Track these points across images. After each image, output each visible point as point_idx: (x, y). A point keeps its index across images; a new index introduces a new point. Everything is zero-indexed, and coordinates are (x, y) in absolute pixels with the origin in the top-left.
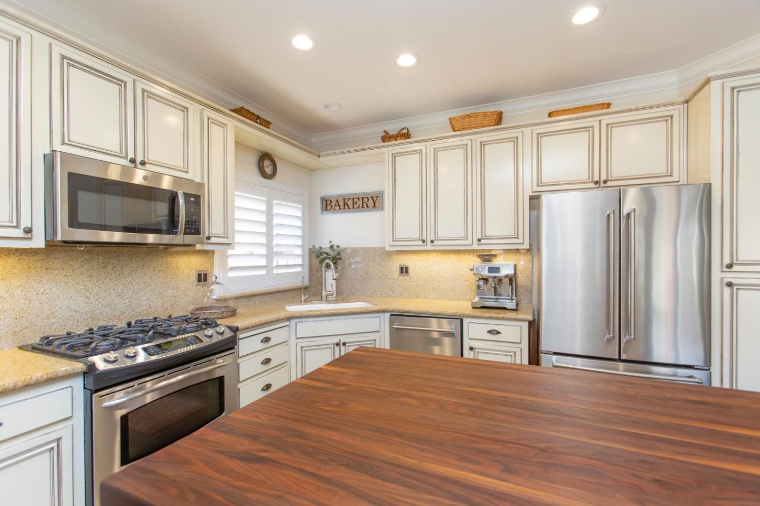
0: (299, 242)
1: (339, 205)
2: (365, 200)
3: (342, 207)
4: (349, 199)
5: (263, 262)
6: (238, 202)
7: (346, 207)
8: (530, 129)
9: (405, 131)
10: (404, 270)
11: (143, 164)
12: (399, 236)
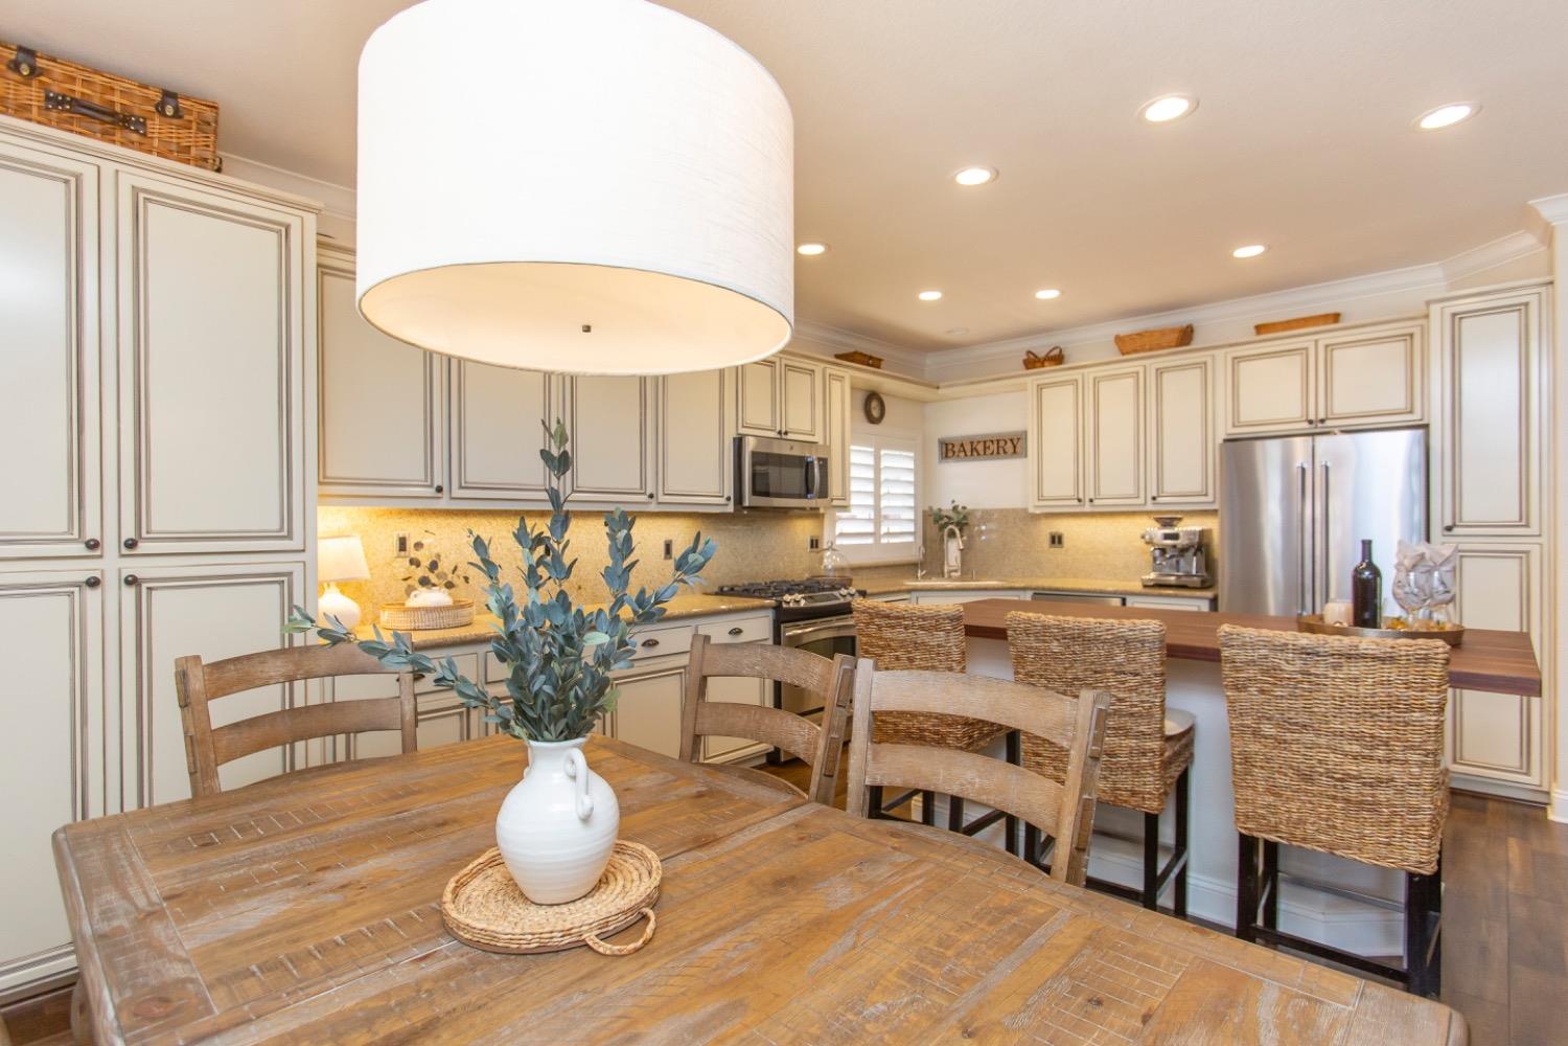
0: (911, 503)
1: (964, 451)
2: (1002, 443)
3: (969, 453)
4: (979, 442)
5: (870, 528)
7: (975, 453)
8: (1223, 351)
9: (1056, 352)
10: (1056, 540)
11: (786, 433)
12: (1047, 493)
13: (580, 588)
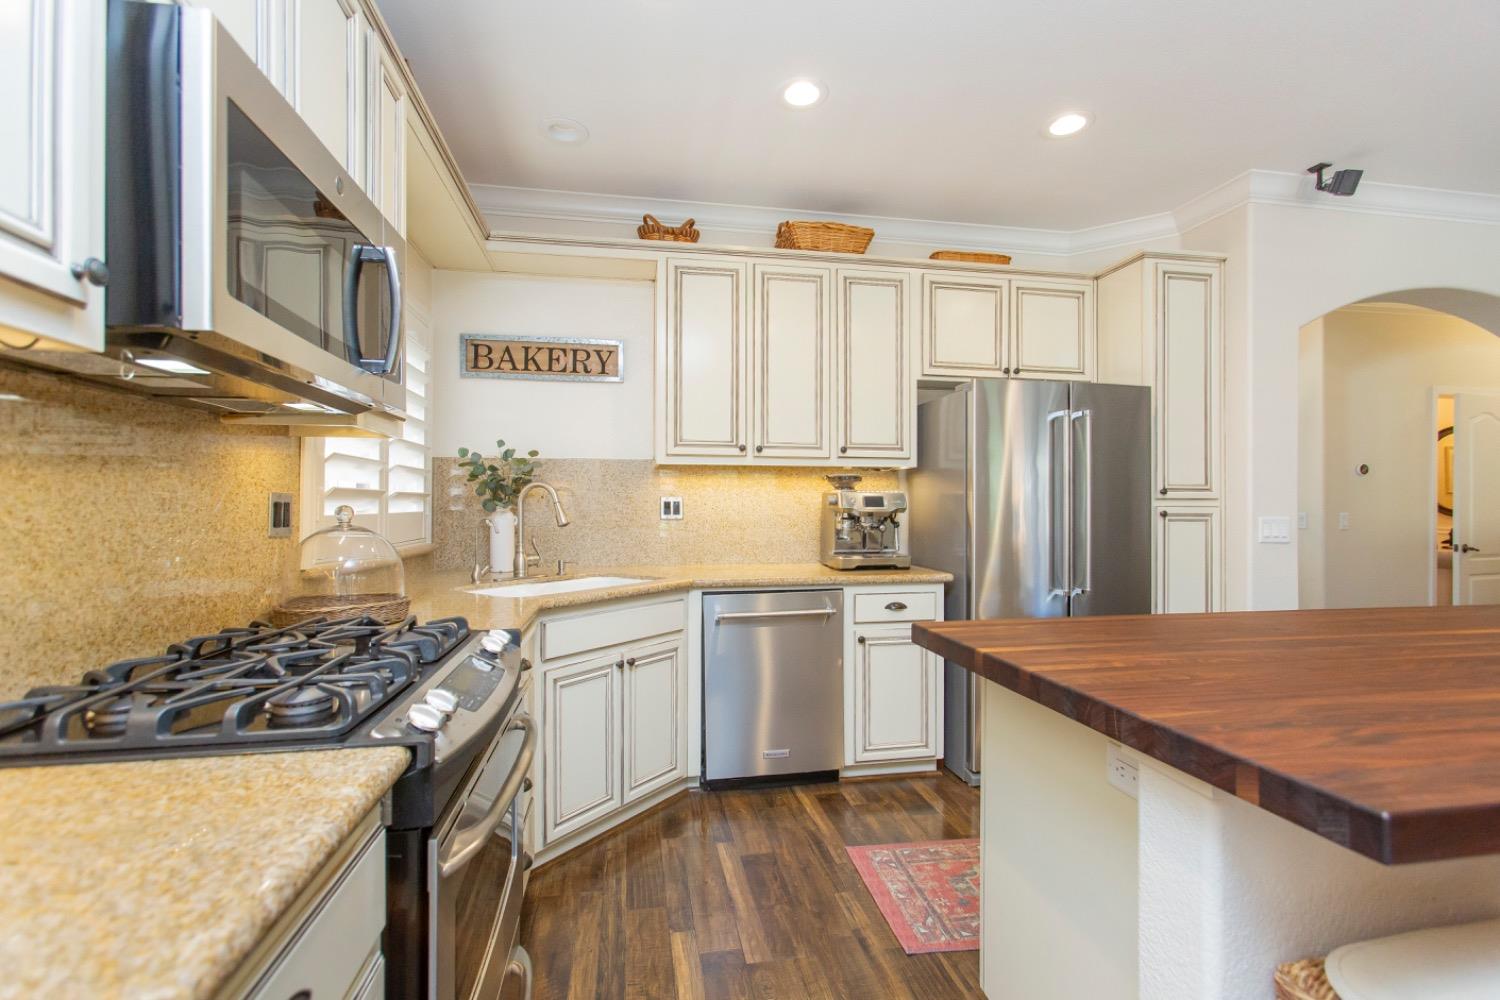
1: (512, 360)
2: (581, 356)
4: (539, 349)
5: (375, 481)
8: (917, 272)
10: (671, 508)
12: (689, 435)
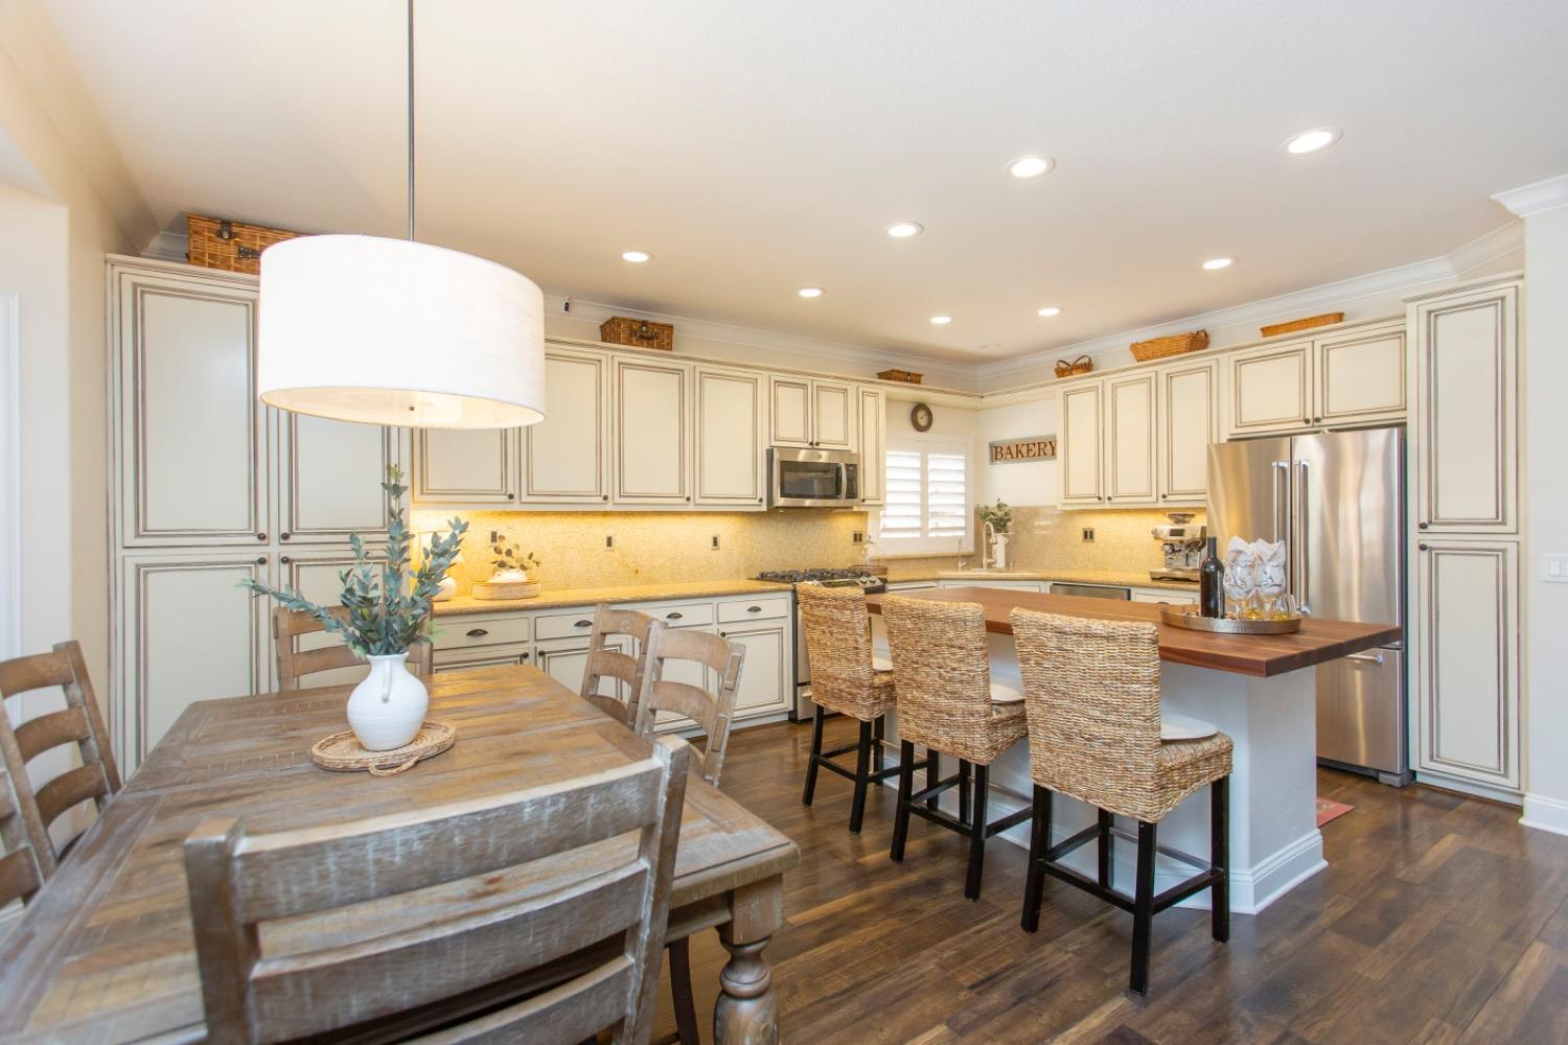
0: (962, 500)
1: (1011, 453)
2: (1042, 446)
4: (1023, 445)
5: (917, 524)
6: (889, 462)
7: (1020, 456)
8: (1226, 355)
9: (1086, 360)
10: (1088, 535)
11: (817, 444)
12: (1072, 492)
13: (637, 572)
